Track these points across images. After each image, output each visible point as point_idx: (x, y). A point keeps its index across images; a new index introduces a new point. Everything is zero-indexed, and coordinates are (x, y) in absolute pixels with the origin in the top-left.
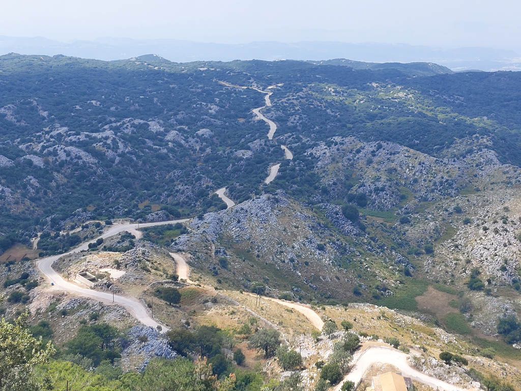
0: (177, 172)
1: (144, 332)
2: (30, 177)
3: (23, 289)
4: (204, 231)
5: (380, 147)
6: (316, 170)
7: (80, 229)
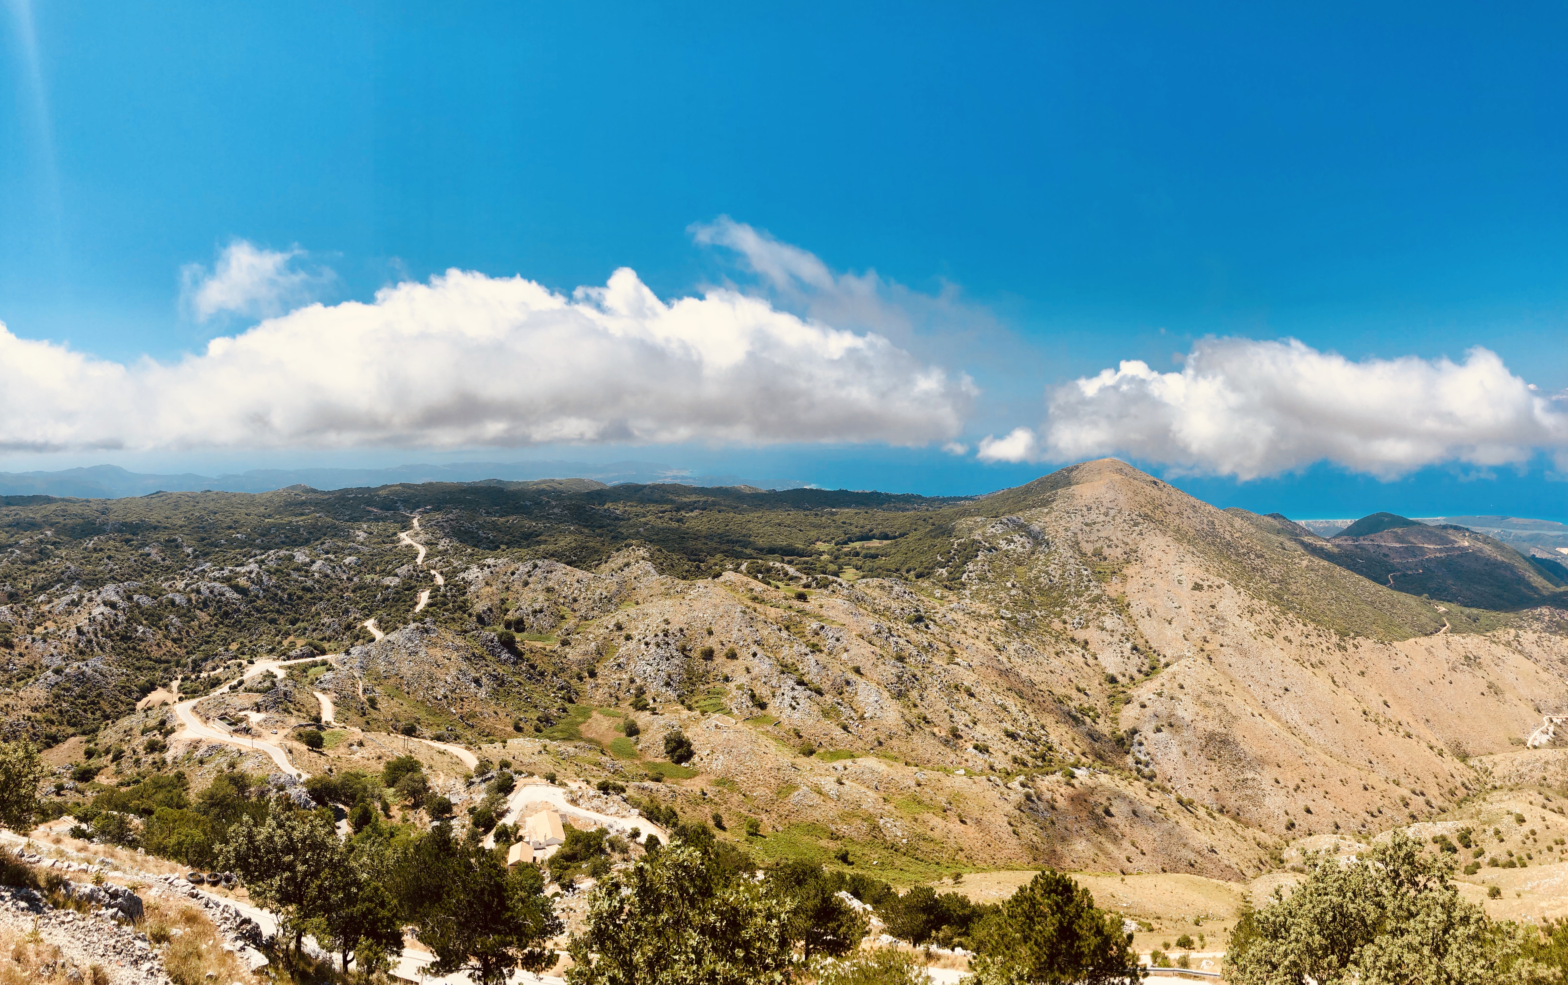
0: (322, 604)
1: (282, 780)
2: (171, 616)
3: (159, 737)
4: (351, 668)
5: (535, 566)
6: (468, 596)
7: (222, 669)
